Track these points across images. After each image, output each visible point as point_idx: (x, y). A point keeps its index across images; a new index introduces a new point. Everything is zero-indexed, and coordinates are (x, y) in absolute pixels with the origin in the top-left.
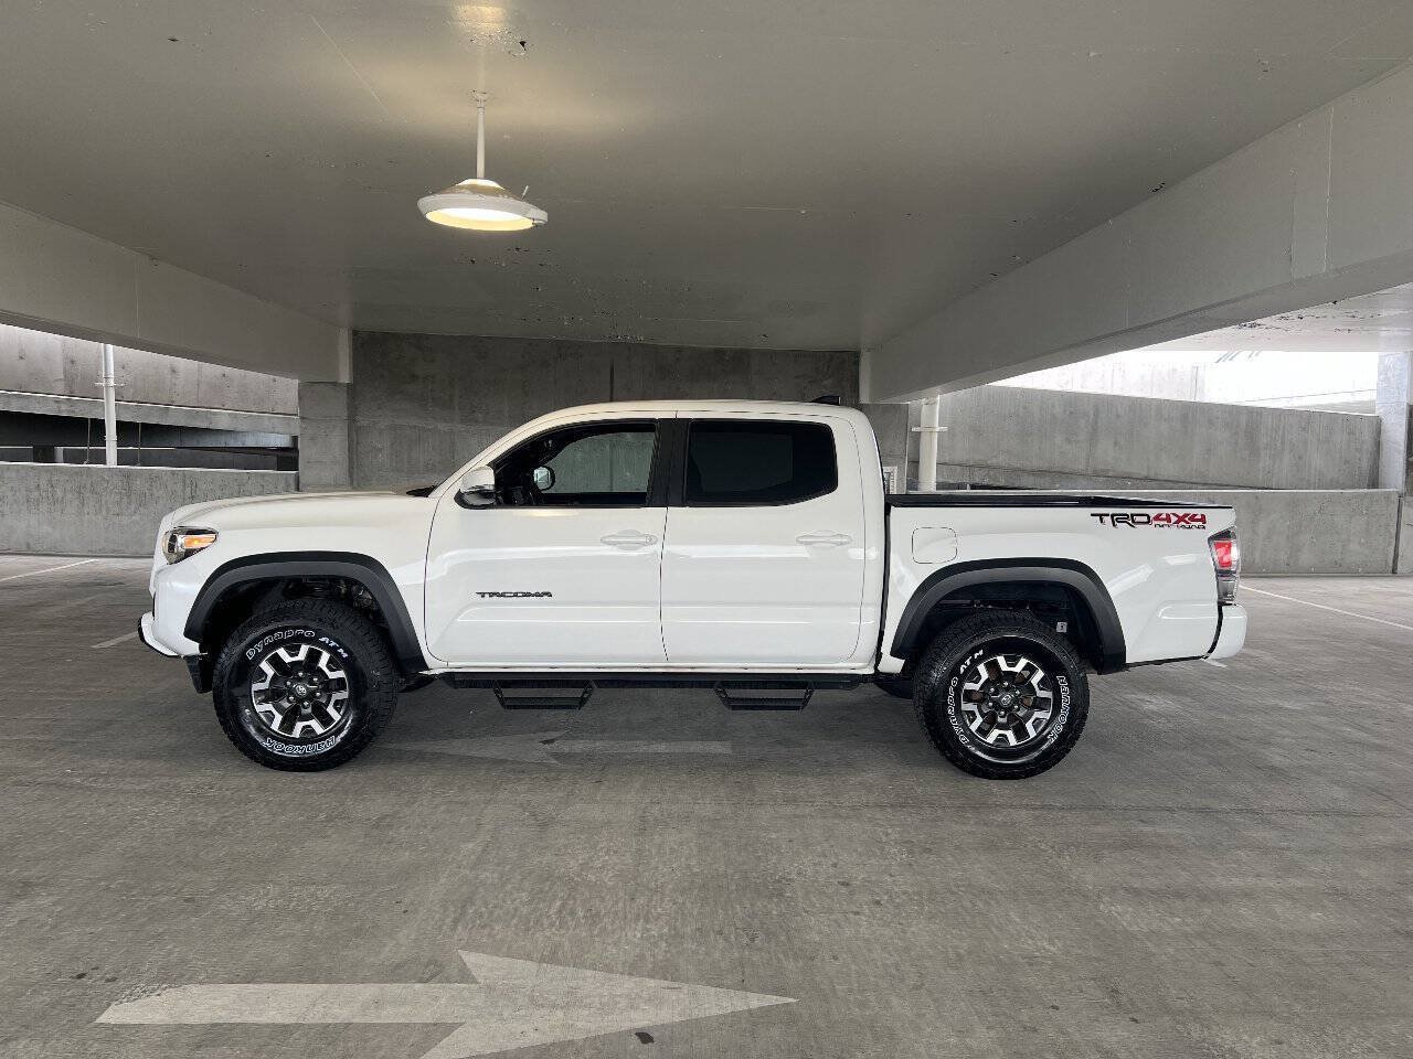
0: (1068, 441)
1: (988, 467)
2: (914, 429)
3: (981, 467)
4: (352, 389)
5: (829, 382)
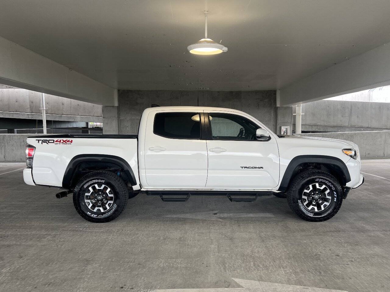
0: (342, 116)
1: (317, 126)
2: (294, 114)
3: (315, 126)
4: (118, 108)
5: (266, 100)
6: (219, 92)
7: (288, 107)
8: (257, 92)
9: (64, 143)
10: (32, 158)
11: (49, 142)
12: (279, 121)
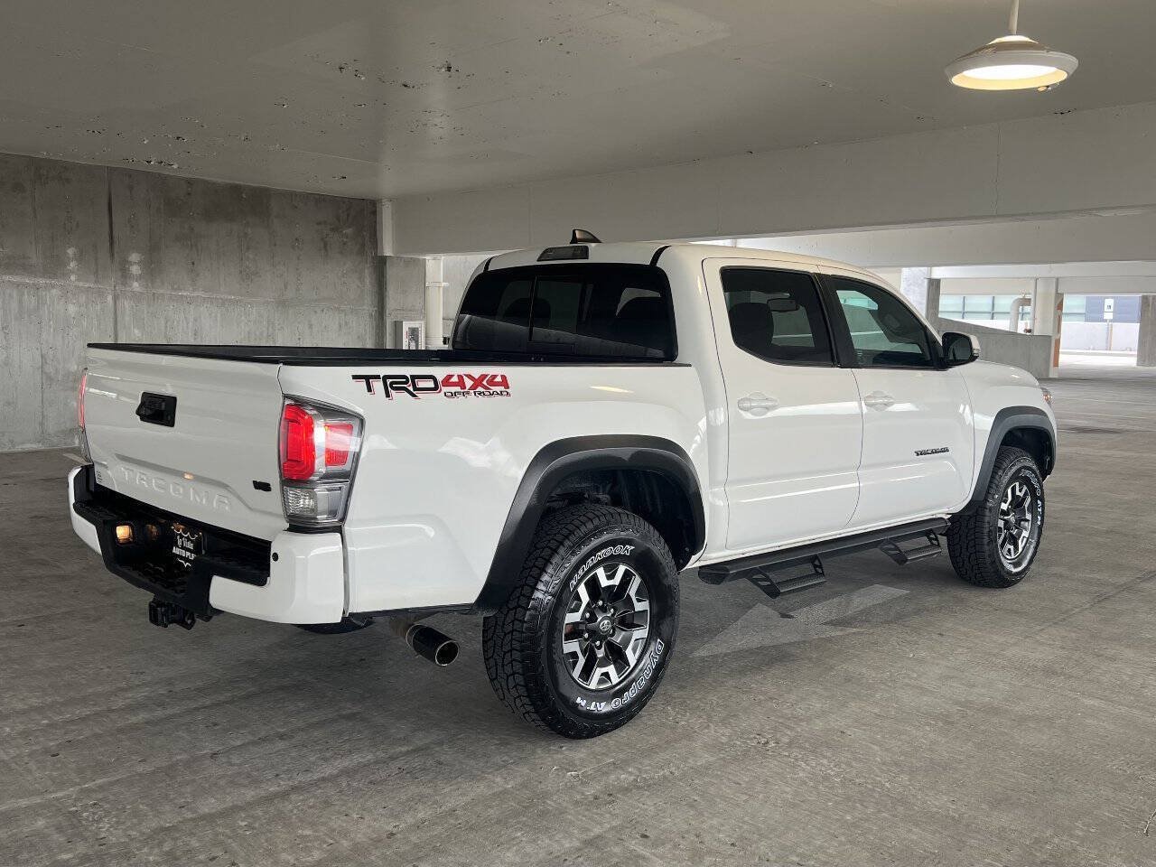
5: (349, 231)
6: (190, 182)
7: (414, 260)
8: (320, 200)
9: (480, 389)
10: (349, 476)
11: (415, 389)
12: (391, 304)
